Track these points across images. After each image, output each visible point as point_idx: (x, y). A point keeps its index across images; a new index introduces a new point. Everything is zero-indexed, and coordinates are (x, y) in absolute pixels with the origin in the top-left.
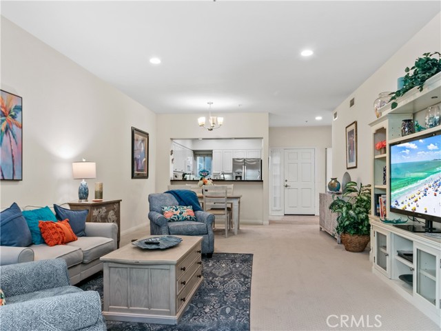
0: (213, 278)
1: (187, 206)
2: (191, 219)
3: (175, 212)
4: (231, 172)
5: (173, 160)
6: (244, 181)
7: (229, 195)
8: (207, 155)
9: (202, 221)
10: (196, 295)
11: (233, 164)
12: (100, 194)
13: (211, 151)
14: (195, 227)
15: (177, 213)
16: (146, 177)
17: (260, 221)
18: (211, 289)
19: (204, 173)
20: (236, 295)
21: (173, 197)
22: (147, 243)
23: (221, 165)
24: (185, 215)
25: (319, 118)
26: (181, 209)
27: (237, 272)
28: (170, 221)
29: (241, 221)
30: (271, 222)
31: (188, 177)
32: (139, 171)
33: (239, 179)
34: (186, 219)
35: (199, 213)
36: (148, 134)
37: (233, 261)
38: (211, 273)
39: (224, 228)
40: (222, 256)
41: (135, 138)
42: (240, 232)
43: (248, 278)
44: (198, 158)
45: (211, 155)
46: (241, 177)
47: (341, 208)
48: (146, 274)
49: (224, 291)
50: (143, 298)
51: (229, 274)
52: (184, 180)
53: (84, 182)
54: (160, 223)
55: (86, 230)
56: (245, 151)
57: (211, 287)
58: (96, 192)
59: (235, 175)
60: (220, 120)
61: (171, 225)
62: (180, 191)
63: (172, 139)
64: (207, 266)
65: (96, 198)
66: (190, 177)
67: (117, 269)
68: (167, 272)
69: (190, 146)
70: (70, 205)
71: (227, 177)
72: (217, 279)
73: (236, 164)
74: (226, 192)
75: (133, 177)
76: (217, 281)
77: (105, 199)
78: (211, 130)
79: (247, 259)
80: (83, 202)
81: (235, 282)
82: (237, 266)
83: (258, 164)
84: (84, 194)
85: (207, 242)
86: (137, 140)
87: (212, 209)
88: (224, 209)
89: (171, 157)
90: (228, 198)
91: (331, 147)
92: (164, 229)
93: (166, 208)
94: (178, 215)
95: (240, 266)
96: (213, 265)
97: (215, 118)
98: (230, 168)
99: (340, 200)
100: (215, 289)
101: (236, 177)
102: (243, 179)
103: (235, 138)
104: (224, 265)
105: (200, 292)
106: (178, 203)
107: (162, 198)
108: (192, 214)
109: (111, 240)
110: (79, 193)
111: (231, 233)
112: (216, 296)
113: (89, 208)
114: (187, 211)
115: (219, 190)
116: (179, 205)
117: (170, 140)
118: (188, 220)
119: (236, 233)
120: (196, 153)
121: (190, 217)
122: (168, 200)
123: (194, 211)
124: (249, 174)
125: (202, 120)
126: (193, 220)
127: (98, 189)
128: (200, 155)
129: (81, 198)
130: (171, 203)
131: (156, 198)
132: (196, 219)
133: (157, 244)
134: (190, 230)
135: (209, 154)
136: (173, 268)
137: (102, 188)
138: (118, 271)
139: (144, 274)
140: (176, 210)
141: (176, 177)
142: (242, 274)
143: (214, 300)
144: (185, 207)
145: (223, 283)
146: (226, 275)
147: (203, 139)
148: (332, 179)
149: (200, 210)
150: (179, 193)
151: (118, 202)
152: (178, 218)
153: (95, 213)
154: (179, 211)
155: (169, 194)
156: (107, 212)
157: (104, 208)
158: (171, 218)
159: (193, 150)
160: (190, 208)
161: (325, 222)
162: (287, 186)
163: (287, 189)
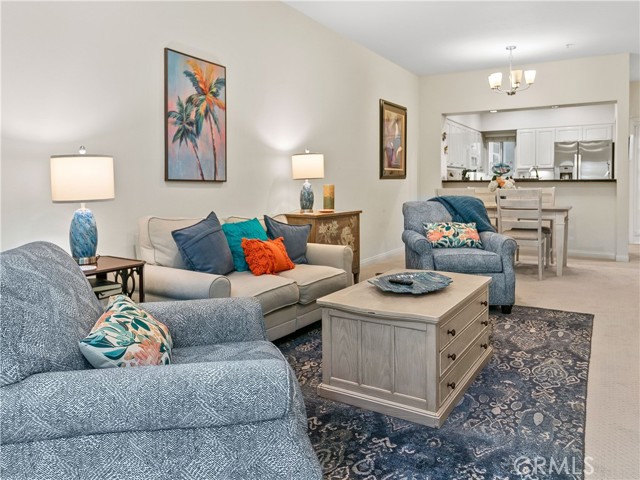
0: (511, 352)
1: (467, 222)
2: (473, 245)
3: (446, 233)
4: (552, 166)
5: (446, 148)
6: (577, 181)
7: (545, 206)
8: (507, 139)
9: (493, 249)
10: (478, 380)
11: (555, 153)
12: (330, 202)
13: (516, 131)
15: (449, 234)
16: (403, 176)
18: (506, 372)
19: (501, 170)
20: (557, 390)
21: (443, 208)
22: (392, 282)
23: (533, 156)
24: (463, 237)
26: (456, 227)
27: (558, 346)
28: (436, 247)
29: (569, 251)
31: (471, 176)
32: (391, 167)
33: (567, 177)
34: (464, 245)
35: (487, 235)
36: (405, 109)
37: (552, 324)
38: (508, 341)
39: (536, 263)
40: (530, 312)
41: (385, 117)
42: (567, 272)
43: (582, 360)
44: (491, 144)
45: (514, 138)
46: (570, 174)
48: (387, 335)
49: (531, 379)
50: (382, 373)
51: (544, 347)
52: (466, 180)
53: (307, 184)
54: (419, 249)
55: (308, 255)
57: (505, 367)
58: (325, 199)
59: (558, 171)
60: (530, 76)
61: (439, 253)
62: (454, 198)
63: (444, 115)
64: (502, 328)
65: (325, 207)
66: (475, 176)
67: (342, 320)
68: (422, 334)
69: (475, 125)
70: (288, 217)
71: (544, 175)
72: (519, 354)
73: (561, 151)
74: (540, 201)
75: (382, 177)
76: (519, 358)
77: (337, 210)
78: (513, 93)
79: (581, 324)
80: (307, 213)
81: (554, 365)
82: (560, 334)
83: (605, 151)
84: (307, 201)
85: (501, 285)
86: (388, 120)
87: (513, 229)
88: (536, 230)
89: (444, 144)
90: (543, 210)
92: (426, 259)
93: (430, 225)
94: (451, 237)
95: (566, 336)
96: (512, 327)
98: (549, 158)
100: (514, 373)
101: (561, 175)
102: (575, 178)
103: (560, 106)
104: (533, 330)
105: (485, 374)
106: (451, 218)
107: (425, 209)
108: (475, 236)
109: (341, 271)
110: (301, 200)
111: (549, 271)
112: (514, 386)
113: (313, 222)
114: (468, 231)
115: (528, 196)
116: (453, 221)
117: (441, 117)
118: (468, 247)
119: (559, 272)
120: (486, 137)
121: (472, 243)
122: (434, 213)
123: (479, 231)
124: (587, 170)
125: (495, 79)
126: (477, 247)
127: (328, 195)
128: (493, 139)
129: (303, 208)
130: (440, 217)
131: (415, 209)
132: (482, 246)
133: (409, 284)
135: (511, 136)
136: (432, 329)
137: (333, 193)
138: (344, 323)
139: (384, 333)
140: (448, 229)
141: (451, 175)
142: (569, 352)
143: (511, 394)
144: (463, 225)
145: (531, 364)
146: (537, 349)
147: (499, 111)
149: (488, 229)
150: (452, 202)
151: (357, 214)
152: (451, 243)
153: (322, 229)
154: (452, 231)
155: (437, 203)
156: (340, 229)
157: (335, 222)
158: (440, 242)
159: (482, 132)
160: (471, 227)
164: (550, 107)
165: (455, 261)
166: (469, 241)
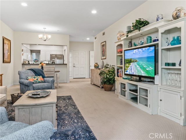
2: (42, 82)
3: (34, 79)
5: (23, 54)
8: (38, 52)
9: (48, 82)
13: (40, 51)
14: (46, 86)
15: (35, 79)
16: (10, 62)
17: (66, 82)
19: (36, 61)
20: (75, 114)
21: (32, 72)
22: (33, 95)
23: (45, 58)
24: (39, 80)
26: (37, 77)
27: (69, 104)
30: (70, 82)
33: (53, 63)
34: (40, 82)
37: (64, 100)
43: (75, 106)
44: (33, 54)
46: (54, 62)
47: (104, 74)
49: (68, 113)
51: (66, 105)
52: (29, 64)
57: (61, 112)
59: (51, 62)
61: (34, 85)
63: (22, 44)
67: (23, 109)
68: (51, 107)
69: (29, 48)
73: (52, 57)
74: (54, 69)
79: (70, 98)
82: (68, 101)
83: (62, 57)
86: (5, 44)
88: (53, 77)
93: (29, 77)
94: (36, 80)
97: (47, 35)
98: (49, 59)
100: (64, 113)
101: (52, 63)
104: (61, 102)
106: (34, 75)
107: (27, 72)
108: (42, 79)
109: (5, 95)
112: (66, 116)
114: (40, 78)
116: (35, 76)
118: (41, 83)
120: (32, 51)
121: (42, 81)
122: (29, 74)
123: (43, 78)
124: (58, 61)
126: (43, 82)
128: (34, 52)
130: (31, 75)
131: (23, 72)
132: (45, 82)
133: (39, 94)
134: (44, 87)
136: (54, 105)
139: (39, 110)
140: (35, 78)
141: (25, 62)
142: (72, 105)
143: (67, 118)
144: (39, 77)
145: (66, 110)
149: (45, 77)
150: (35, 70)
159: (31, 50)
161: (94, 80)
162: (74, 66)
163: (74, 68)
165: (40, 87)
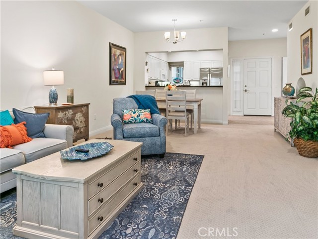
0: (155, 184)
1: (145, 109)
3: (133, 115)
4: (199, 79)
5: (147, 70)
6: (209, 86)
8: (180, 65)
9: (156, 123)
10: (128, 207)
11: (200, 74)
12: (71, 98)
13: (183, 62)
16: (124, 83)
18: (146, 199)
19: (177, 81)
20: (170, 209)
21: (134, 101)
23: (191, 75)
24: (142, 117)
25: (275, 30)
26: (139, 112)
27: (181, 177)
31: (160, 83)
33: (205, 85)
35: (155, 116)
36: (125, 49)
40: (174, 156)
41: (113, 52)
42: (200, 131)
43: (190, 185)
44: (173, 68)
45: (183, 66)
46: (206, 83)
47: (294, 113)
48: (56, 191)
50: (53, 217)
51: (173, 179)
52: (158, 86)
53: (53, 88)
56: (211, 61)
57: (147, 195)
58: (68, 97)
59: (201, 82)
60: (183, 34)
61: (126, 127)
62: (140, 96)
63: (147, 53)
65: (68, 102)
66: (162, 84)
67: (29, 182)
69: (164, 58)
70: (36, 108)
72: (158, 185)
73: (203, 73)
75: (110, 84)
76: (157, 188)
77: (76, 103)
79: (197, 162)
80: (53, 105)
81: (174, 190)
82: (185, 169)
84: (54, 98)
85: (159, 143)
86: (115, 54)
88: (184, 111)
89: (146, 68)
91: (286, 56)
93: (125, 111)
94: (136, 117)
96: (161, 167)
98: (197, 76)
99: (293, 105)
100: (151, 199)
101: (203, 83)
102: (208, 85)
104: (171, 168)
108: (149, 116)
110: (49, 98)
113: (54, 111)
117: (145, 53)
118: (145, 122)
120: (170, 65)
121: (147, 120)
122: (129, 104)
123: (151, 113)
125: (167, 35)
127: (69, 94)
128: (174, 66)
129: (51, 102)
131: (119, 102)
132: (152, 122)
136: (81, 186)
137: (72, 93)
138: (31, 185)
139: (54, 190)
140: (135, 113)
141: (150, 83)
142: (185, 181)
143: (143, 215)
144: (143, 110)
146: (169, 180)
148: (287, 85)
149: (156, 112)
151: (87, 105)
152: (136, 120)
153: (61, 115)
154: (137, 114)
155: (131, 99)
156: (74, 114)
157: (71, 111)
158: (129, 120)
159: (168, 62)
160: (147, 112)
161: (280, 124)
162: (246, 91)
163: (246, 94)
164: (195, 51)
166: (145, 119)
